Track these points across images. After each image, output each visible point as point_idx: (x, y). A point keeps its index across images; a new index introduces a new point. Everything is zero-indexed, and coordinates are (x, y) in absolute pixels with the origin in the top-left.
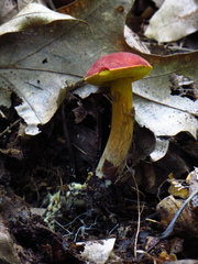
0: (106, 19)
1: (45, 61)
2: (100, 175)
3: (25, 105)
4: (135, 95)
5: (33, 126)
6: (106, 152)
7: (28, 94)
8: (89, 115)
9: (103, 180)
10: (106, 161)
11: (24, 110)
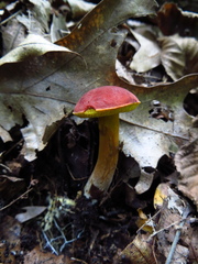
0: (100, 52)
1: (48, 89)
2: (87, 195)
3: (30, 126)
4: (121, 120)
5: (31, 150)
6: (92, 177)
7: (34, 117)
8: (82, 137)
9: (90, 200)
10: (93, 186)
11: (29, 131)
